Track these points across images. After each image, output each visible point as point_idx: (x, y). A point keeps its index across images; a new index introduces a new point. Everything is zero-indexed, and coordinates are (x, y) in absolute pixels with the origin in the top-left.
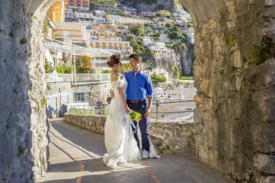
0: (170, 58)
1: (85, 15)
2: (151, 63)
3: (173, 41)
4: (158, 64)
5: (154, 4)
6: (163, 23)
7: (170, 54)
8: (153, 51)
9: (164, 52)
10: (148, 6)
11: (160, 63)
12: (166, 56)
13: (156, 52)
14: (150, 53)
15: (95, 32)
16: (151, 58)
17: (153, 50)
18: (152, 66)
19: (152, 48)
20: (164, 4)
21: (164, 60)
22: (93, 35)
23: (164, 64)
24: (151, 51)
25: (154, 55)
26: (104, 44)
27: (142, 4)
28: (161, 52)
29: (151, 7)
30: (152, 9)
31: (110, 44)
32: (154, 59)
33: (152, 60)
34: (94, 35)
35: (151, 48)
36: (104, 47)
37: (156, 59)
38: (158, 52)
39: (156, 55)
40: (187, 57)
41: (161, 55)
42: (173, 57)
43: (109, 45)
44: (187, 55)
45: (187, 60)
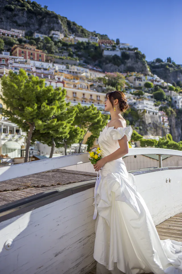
0: (162, 123)
1: (42, 64)
2: (141, 127)
3: (159, 102)
4: (150, 130)
5: (123, 66)
6: (141, 82)
7: (161, 117)
8: (142, 111)
9: (155, 114)
10: (116, 66)
11: (152, 128)
12: (157, 119)
13: (146, 112)
14: (137, 113)
15: (59, 79)
16: (139, 120)
17: (141, 108)
18: (143, 132)
19: (140, 106)
20: (134, 66)
21: (156, 125)
22: (56, 83)
23: (157, 131)
24: (139, 111)
25: (143, 117)
26: (75, 95)
27: (110, 65)
28: (151, 114)
29: (119, 68)
30: (120, 70)
31: (84, 94)
32: (144, 122)
33: (141, 123)
34: (58, 82)
35: (138, 107)
36: (75, 99)
37: (147, 123)
38: (148, 112)
39: (146, 116)
40: (176, 125)
41: (152, 117)
42: (166, 122)
43: (82, 96)
44: (176, 122)
45: (177, 128)
